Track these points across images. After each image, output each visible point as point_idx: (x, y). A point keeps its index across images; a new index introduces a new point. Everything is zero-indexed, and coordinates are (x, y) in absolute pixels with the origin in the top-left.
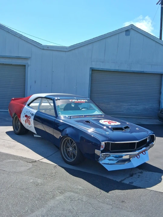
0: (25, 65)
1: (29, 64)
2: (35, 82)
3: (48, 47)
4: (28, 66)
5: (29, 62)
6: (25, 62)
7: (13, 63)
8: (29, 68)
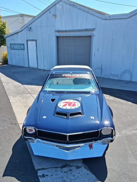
0: (91, 36)
1: (94, 34)
2: (98, 50)
3: (110, 17)
4: (93, 36)
5: (94, 33)
6: (91, 33)
7: (83, 35)
8: (94, 38)
